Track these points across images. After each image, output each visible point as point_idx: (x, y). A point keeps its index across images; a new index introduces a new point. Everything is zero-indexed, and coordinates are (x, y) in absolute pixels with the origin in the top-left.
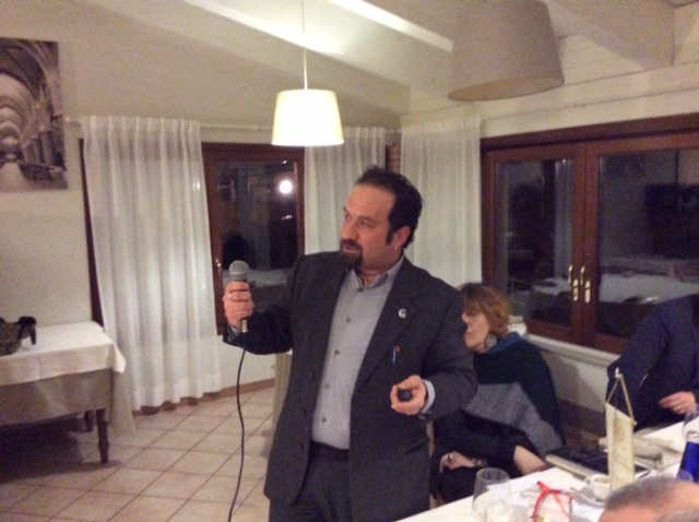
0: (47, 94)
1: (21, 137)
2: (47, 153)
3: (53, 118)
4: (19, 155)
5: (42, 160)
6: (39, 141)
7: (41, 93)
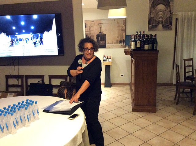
0: (170, 8)
1: (163, 18)
2: (168, 22)
3: (171, 13)
4: (162, 22)
5: (167, 24)
6: (167, 19)
7: (169, 8)
